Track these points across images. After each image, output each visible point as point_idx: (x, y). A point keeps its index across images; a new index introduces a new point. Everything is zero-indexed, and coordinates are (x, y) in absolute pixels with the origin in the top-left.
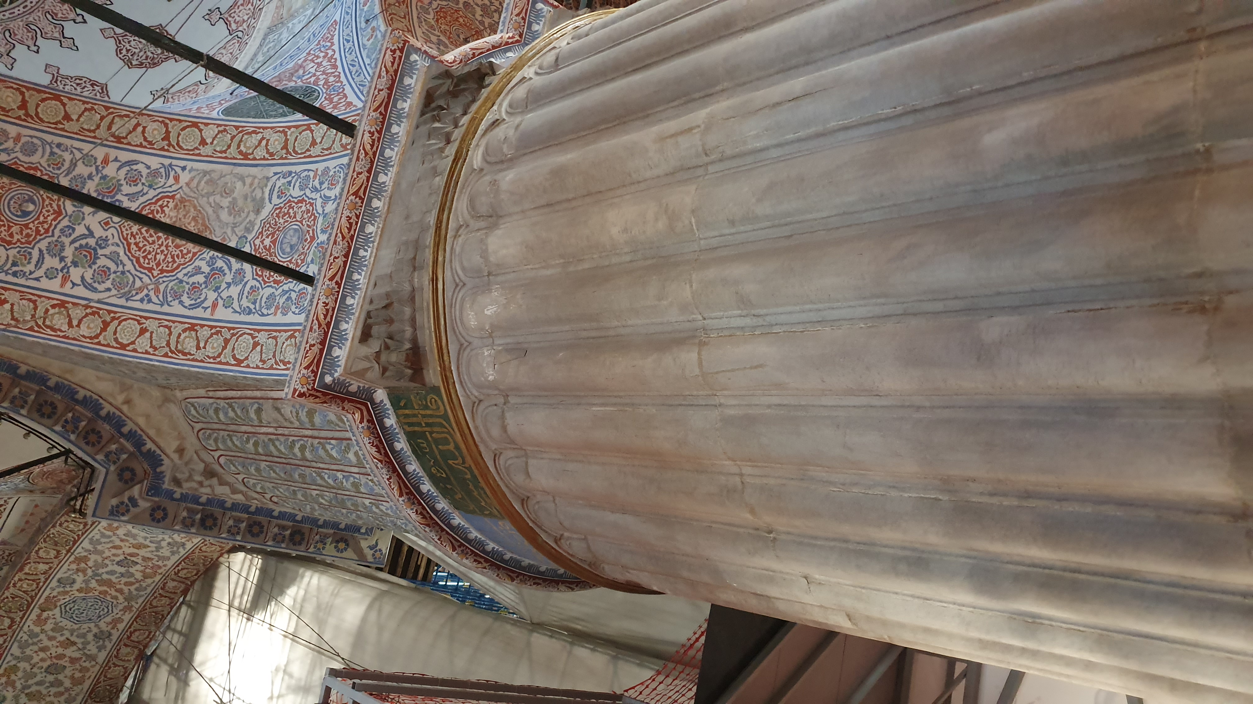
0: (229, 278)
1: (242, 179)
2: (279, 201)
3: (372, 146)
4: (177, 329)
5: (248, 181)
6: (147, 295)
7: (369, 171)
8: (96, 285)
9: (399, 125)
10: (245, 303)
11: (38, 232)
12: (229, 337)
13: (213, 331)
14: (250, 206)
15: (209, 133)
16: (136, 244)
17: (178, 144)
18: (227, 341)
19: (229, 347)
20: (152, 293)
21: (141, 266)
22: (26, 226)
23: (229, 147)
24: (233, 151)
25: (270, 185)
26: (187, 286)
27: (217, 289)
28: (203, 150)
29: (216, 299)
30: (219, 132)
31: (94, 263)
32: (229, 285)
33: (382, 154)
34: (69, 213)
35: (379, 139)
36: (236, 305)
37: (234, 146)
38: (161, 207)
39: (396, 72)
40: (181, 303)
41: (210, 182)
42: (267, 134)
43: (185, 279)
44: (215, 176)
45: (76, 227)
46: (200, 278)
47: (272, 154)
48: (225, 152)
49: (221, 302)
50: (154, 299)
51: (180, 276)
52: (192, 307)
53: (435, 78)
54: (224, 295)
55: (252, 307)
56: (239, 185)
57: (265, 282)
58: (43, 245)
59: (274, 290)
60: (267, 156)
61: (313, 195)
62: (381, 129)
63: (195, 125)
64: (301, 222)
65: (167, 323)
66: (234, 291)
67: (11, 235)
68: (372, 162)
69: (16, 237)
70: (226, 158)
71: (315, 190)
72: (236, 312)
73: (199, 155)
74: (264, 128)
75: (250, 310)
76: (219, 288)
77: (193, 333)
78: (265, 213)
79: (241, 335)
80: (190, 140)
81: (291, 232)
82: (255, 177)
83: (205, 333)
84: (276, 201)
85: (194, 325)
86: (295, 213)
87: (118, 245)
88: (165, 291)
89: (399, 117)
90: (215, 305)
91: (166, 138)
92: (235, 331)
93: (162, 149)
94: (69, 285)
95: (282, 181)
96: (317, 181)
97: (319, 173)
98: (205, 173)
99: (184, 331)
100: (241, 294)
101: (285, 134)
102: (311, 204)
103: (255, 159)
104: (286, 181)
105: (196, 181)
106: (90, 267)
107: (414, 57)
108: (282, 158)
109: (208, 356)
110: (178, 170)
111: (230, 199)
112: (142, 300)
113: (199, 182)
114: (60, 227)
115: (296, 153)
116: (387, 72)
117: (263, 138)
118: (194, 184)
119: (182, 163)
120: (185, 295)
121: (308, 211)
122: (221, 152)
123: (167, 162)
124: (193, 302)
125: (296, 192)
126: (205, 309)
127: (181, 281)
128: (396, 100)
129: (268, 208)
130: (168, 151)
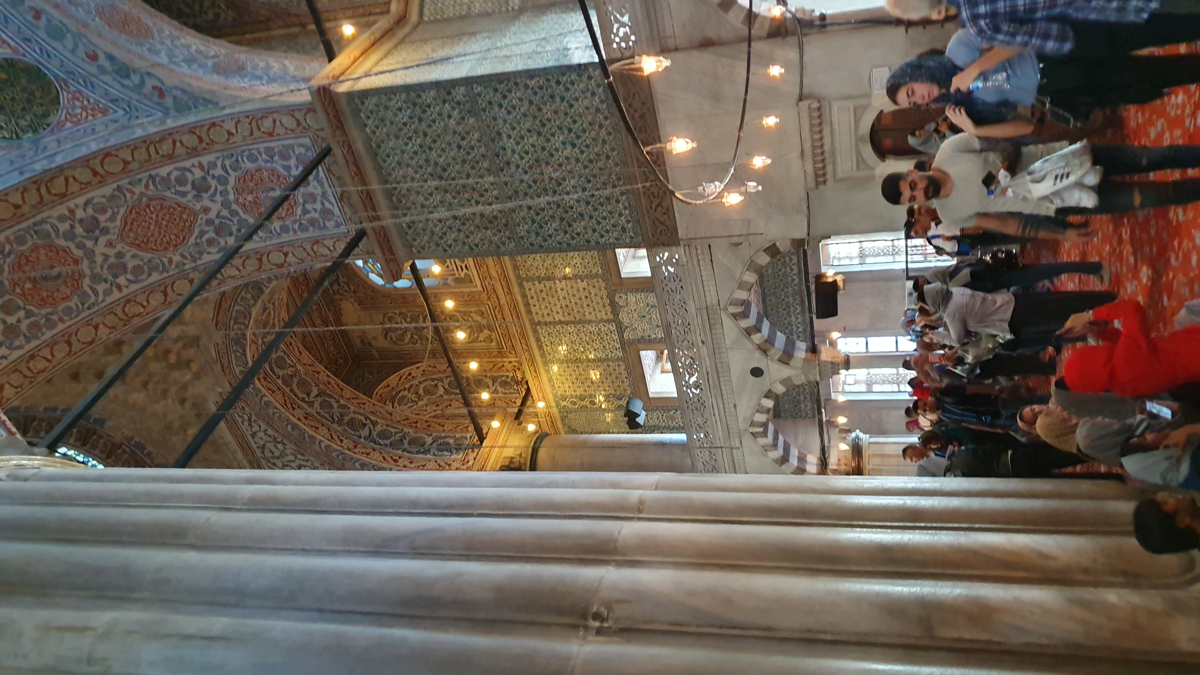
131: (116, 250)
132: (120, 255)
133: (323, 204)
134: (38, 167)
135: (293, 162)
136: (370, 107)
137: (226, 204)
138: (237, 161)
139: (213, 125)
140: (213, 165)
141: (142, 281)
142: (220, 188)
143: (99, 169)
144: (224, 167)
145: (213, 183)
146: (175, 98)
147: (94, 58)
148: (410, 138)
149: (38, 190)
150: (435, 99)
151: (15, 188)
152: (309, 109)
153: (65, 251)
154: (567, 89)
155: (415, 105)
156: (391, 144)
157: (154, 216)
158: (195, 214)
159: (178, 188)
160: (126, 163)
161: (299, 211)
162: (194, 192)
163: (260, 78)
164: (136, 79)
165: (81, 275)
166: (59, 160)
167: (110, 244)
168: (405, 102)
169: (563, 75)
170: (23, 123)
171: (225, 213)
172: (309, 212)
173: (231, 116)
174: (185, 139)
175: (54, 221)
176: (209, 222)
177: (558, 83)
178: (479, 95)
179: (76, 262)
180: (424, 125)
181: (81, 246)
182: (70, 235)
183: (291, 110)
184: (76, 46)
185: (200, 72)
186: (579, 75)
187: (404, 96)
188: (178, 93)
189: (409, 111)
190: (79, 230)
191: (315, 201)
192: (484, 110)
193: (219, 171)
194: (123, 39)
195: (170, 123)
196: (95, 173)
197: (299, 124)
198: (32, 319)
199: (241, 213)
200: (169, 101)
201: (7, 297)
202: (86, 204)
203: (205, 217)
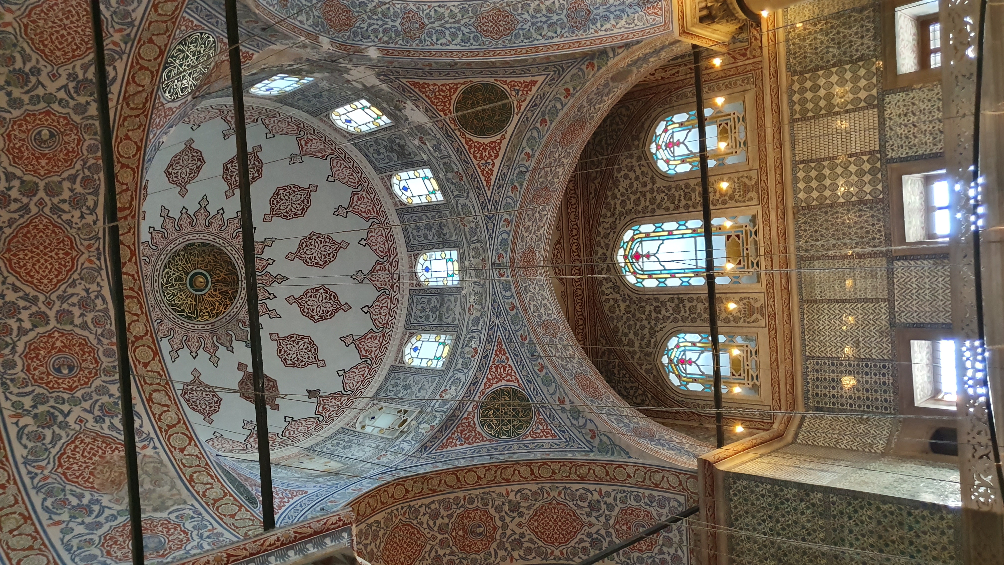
0: (88, 520)
1: (173, 486)
2: (173, 518)
3: (270, 545)
4: (17, 509)
5: (175, 491)
6: (36, 474)
7: (251, 555)
8: (25, 437)
9: (295, 554)
10: (75, 543)
11: (47, 383)
12: (36, 547)
13: (34, 534)
14: (157, 503)
15: (191, 450)
16: (76, 447)
17: (170, 436)
18: (31, 548)
19: (26, 553)
20: (40, 476)
21: (59, 458)
22: (49, 374)
23: (190, 467)
24: (189, 471)
25: (182, 506)
26: (62, 496)
27: (73, 517)
28: (177, 453)
29: (64, 522)
30: (196, 456)
31: (43, 428)
32: (83, 523)
33: (269, 555)
34: (75, 395)
35: (278, 547)
36: (67, 538)
37: (193, 469)
38: (116, 448)
39: (328, 529)
40: (45, 500)
41: (157, 470)
42: (216, 485)
43: (68, 492)
44: (163, 469)
45: (66, 404)
46: (74, 501)
47: (204, 495)
48: (185, 466)
49: (63, 526)
50: (36, 481)
51: (68, 487)
52: (46, 509)
53: (344, 556)
54: (71, 525)
55: (75, 548)
56: (167, 488)
57: (103, 545)
58: (39, 390)
59: (100, 555)
60: (201, 493)
61: (195, 537)
62: (285, 544)
63: (191, 439)
64: (169, 541)
65: (20, 499)
66: (79, 529)
67: (35, 369)
68: (258, 553)
69: (36, 372)
70: (181, 469)
71: (201, 536)
72: (62, 540)
73: (171, 452)
74: (219, 480)
75: (71, 549)
76: (75, 517)
77: (22, 521)
78: (158, 515)
79: (44, 555)
80: (178, 441)
81: (156, 540)
82: (180, 494)
83: (28, 529)
84: (173, 517)
85: (30, 518)
86: (172, 534)
87: (68, 436)
88: (47, 484)
89: (301, 551)
90: (58, 523)
91: (170, 427)
92: (44, 549)
93: (160, 428)
94: (15, 420)
95: (191, 513)
96: (208, 533)
97: (215, 531)
98: (161, 462)
99: (20, 514)
100: (80, 535)
101: (225, 495)
102: (188, 540)
103: (193, 487)
104: (192, 514)
105: (151, 460)
106: (38, 427)
107: (345, 535)
108: (206, 503)
109: (7, 544)
110: (152, 445)
111: (152, 487)
112: (29, 473)
113: (151, 462)
114: (60, 394)
115: (217, 509)
116: (325, 524)
117: (211, 484)
118: (147, 460)
119: (158, 445)
120: (53, 499)
121: (181, 541)
122: (183, 464)
123: (153, 435)
124: (51, 507)
125: (189, 526)
126: (50, 518)
127: (63, 490)
128: (310, 541)
129: (164, 515)
130: (161, 432)
131: (521, 531)
132: (522, 535)
133: (676, 551)
134: (502, 458)
135: (665, 511)
136: (740, 488)
137: (606, 525)
138: (626, 497)
139: (620, 466)
140: (608, 494)
141: (528, 560)
142: (606, 512)
143: (536, 471)
144: (615, 499)
145: (604, 507)
146: (601, 440)
147: (562, 401)
148: (764, 521)
149: (496, 472)
150: (794, 496)
151: (484, 466)
152: (692, 475)
153: (491, 519)
154: (917, 522)
155: (776, 495)
156: (747, 520)
157: (555, 516)
158: (582, 524)
159: (579, 502)
160: (554, 472)
161: (656, 551)
162: (588, 510)
163: (663, 445)
164: (581, 421)
165: (494, 539)
166: (515, 457)
167: (520, 525)
168: (769, 491)
169: (917, 508)
170: (504, 428)
171: (603, 532)
172: (664, 553)
173: (634, 464)
174: (598, 469)
175: (494, 495)
176: (589, 535)
177: (910, 514)
178: (834, 503)
179: (495, 529)
180: (779, 514)
181: (502, 519)
182: (499, 509)
183: (678, 472)
184: (555, 392)
185: (624, 429)
186: (931, 514)
187: (769, 486)
188: (605, 439)
189: (770, 499)
190: (506, 507)
191: (671, 546)
192: (834, 517)
193: (610, 500)
194: (583, 395)
195: (592, 456)
196: (532, 473)
197: (680, 484)
198: (452, 557)
199: (614, 537)
200: (596, 442)
201: (446, 536)
202: (519, 491)
203: (588, 529)
